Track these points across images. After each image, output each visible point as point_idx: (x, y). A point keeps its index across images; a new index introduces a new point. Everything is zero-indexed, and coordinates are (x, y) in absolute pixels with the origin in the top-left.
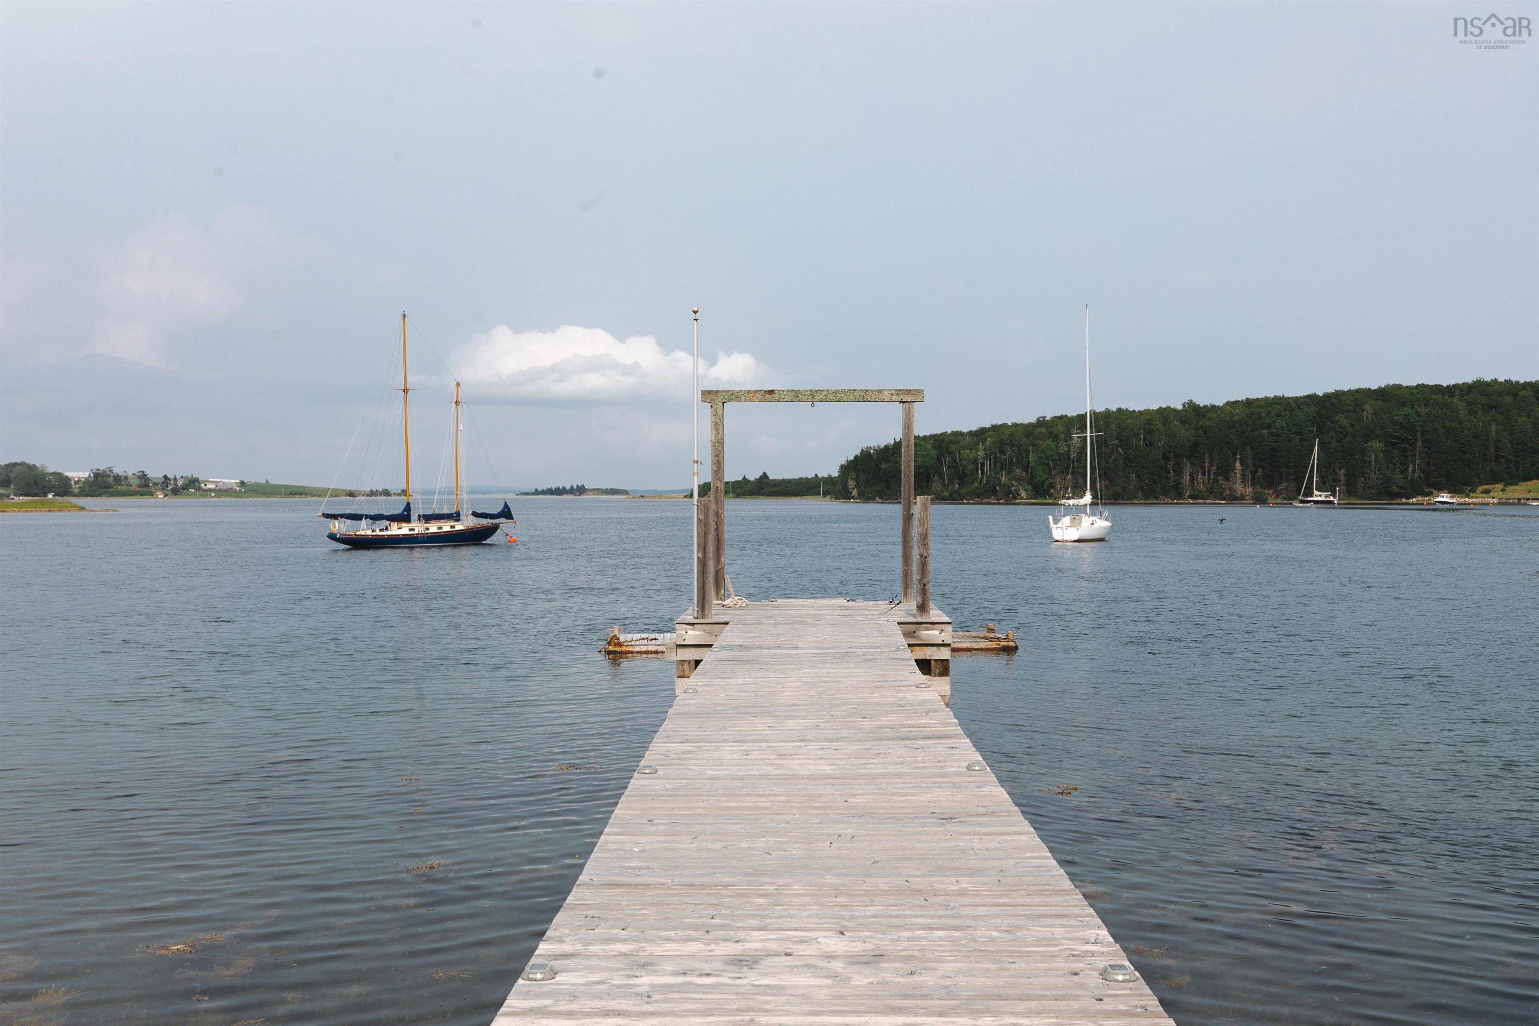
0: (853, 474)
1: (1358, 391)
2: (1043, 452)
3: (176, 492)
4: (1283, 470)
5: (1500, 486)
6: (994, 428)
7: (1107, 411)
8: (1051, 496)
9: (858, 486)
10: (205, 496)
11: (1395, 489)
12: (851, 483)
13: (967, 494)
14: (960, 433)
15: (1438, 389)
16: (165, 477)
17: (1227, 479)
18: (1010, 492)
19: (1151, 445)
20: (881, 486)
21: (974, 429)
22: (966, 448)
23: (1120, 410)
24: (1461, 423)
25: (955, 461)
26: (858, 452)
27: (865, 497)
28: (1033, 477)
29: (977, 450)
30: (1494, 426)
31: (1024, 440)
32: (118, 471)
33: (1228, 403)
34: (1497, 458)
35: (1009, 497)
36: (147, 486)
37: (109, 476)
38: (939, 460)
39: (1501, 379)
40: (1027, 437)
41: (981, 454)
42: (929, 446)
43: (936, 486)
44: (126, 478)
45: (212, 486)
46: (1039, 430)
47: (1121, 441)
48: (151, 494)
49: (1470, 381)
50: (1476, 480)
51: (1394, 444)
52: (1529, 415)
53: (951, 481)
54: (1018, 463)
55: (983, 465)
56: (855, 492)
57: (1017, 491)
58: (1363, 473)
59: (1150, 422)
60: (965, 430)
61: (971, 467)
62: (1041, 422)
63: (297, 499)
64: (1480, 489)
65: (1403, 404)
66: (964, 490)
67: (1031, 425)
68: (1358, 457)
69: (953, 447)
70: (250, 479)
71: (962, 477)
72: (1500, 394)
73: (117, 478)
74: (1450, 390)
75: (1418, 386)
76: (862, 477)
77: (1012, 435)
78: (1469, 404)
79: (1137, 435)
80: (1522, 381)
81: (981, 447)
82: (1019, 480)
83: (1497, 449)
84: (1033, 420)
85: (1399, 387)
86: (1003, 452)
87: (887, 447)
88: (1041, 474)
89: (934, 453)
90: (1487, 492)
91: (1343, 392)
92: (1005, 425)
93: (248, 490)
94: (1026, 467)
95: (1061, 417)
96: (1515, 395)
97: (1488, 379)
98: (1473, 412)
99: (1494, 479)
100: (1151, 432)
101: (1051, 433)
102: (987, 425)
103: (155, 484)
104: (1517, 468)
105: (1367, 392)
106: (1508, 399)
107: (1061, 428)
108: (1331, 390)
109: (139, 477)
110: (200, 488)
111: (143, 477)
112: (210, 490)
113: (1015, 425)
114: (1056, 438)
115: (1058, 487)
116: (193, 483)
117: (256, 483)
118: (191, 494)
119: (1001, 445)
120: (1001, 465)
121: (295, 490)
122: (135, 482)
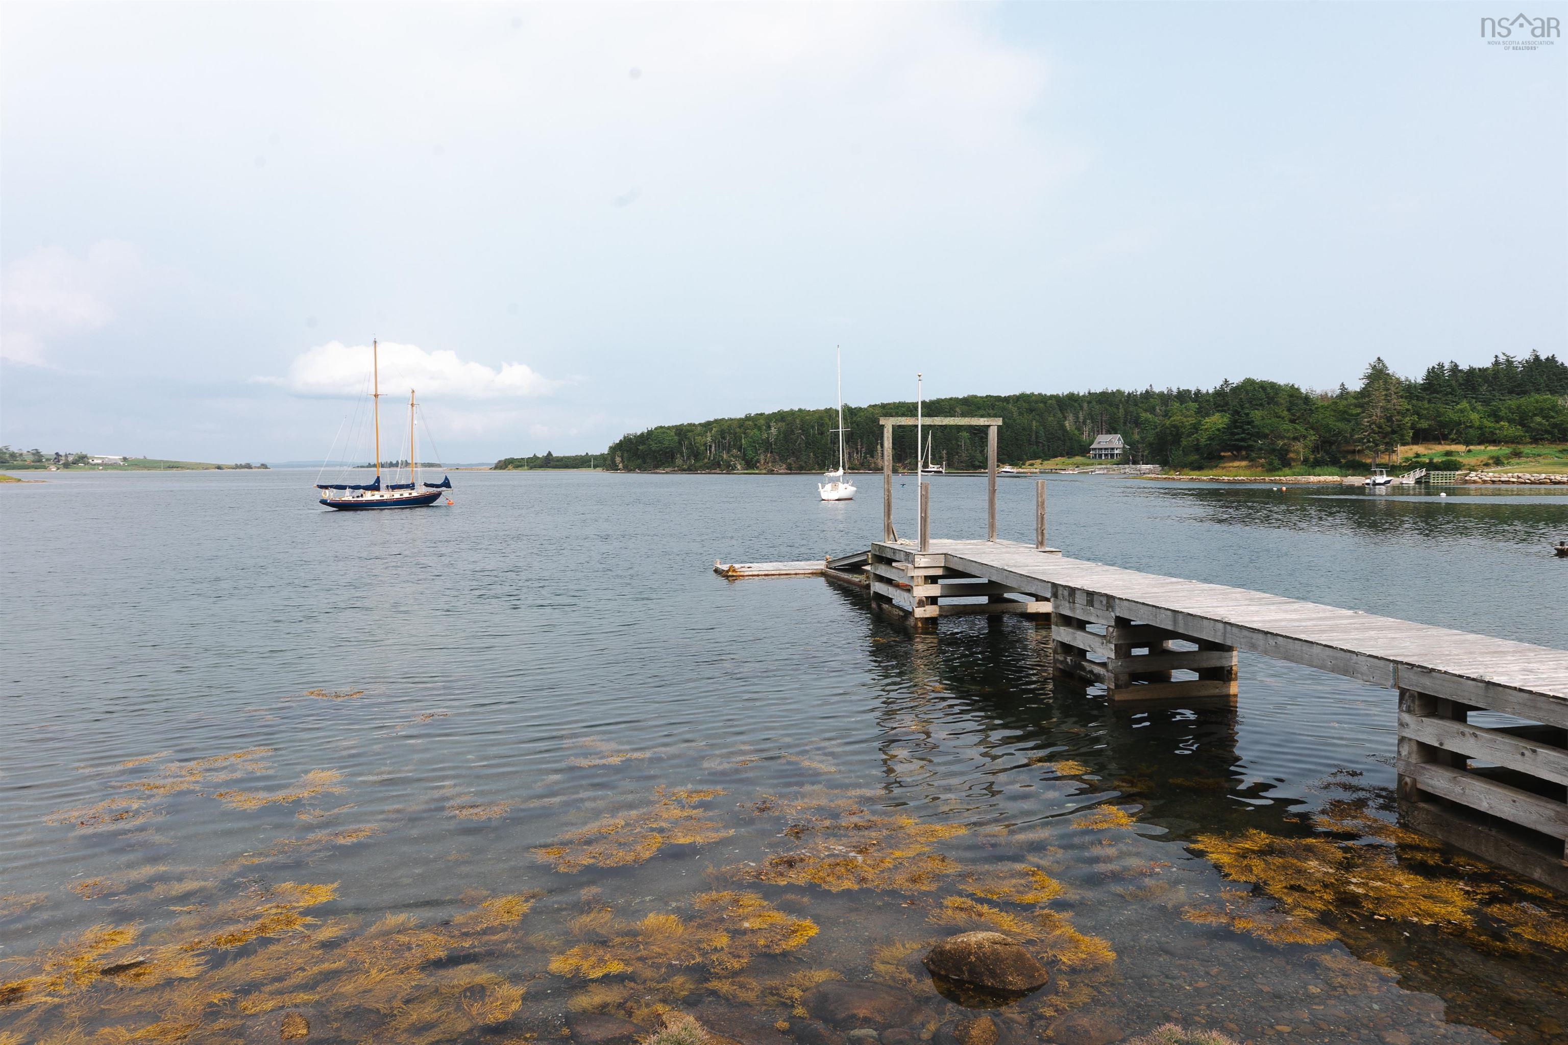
0: (619, 453)
1: (951, 399)
2: (751, 438)
3: (67, 465)
4: (908, 450)
5: (1039, 461)
6: (716, 421)
7: (792, 410)
8: (757, 468)
9: (622, 461)
10: (94, 469)
11: (977, 463)
12: (618, 459)
13: (701, 467)
14: (694, 425)
15: (998, 398)
16: (57, 454)
17: (872, 457)
18: (730, 466)
19: (822, 433)
20: (639, 461)
21: (703, 421)
22: (699, 435)
23: (800, 410)
24: (1015, 420)
25: (691, 444)
26: (622, 438)
27: (628, 469)
28: (745, 455)
29: (706, 437)
30: (1034, 423)
31: (738, 430)
32: (14, 449)
33: (870, 406)
34: (1037, 443)
35: (729, 469)
36: (40, 461)
37: (5, 453)
38: (680, 443)
39: (1036, 393)
40: (740, 427)
41: (709, 439)
42: (673, 434)
43: (679, 461)
44: (21, 455)
45: (100, 461)
46: (747, 423)
47: (803, 431)
48: (45, 468)
49: (1018, 394)
50: (1025, 457)
51: (975, 434)
52: (1054, 416)
53: (689, 458)
54: (734, 445)
55: (710, 446)
56: (621, 466)
57: (735, 465)
58: (957, 453)
59: (821, 418)
60: (697, 423)
61: (703, 448)
62: (748, 418)
63: (174, 471)
64: (1028, 463)
65: (979, 408)
66: (698, 464)
67: (741, 419)
68: (954, 442)
69: (690, 434)
70: (132, 455)
71: (696, 455)
72: (1036, 402)
73: (13, 455)
74: (1007, 399)
75: (987, 396)
76: (625, 455)
77: (730, 426)
78: (1019, 408)
79: (813, 427)
80: (1048, 394)
81: (709, 434)
82: (736, 457)
83: (1037, 437)
84: (743, 416)
85: (976, 397)
86: (724, 438)
87: (642, 434)
88: (750, 453)
89: (676, 438)
90: (1032, 465)
91: (942, 400)
92: (723, 419)
93: (130, 464)
94: (740, 449)
95: (762, 414)
96: (1045, 403)
97: (1028, 392)
98: (1021, 414)
99: (1036, 457)
100: (822, 425)
101: (755, 425)
102: (712, 420)
103: (48, 460)
104: (1049, 449)
105: (957, 399)
106: (1041, 405)
107: (762, 422)
108: (934, 398)
109: (33, 454)
110: (88, 463)
111: (37, 453)
112: (98, 464)
113: (731, 420)
114: (760, 429)
115: (762, 462)
116: (82, 459)
117: (136, 460)
118: (81, 468)
119: (722, 434)
120: (721, 446)
121: (172, 465)
122: (29, 459)
